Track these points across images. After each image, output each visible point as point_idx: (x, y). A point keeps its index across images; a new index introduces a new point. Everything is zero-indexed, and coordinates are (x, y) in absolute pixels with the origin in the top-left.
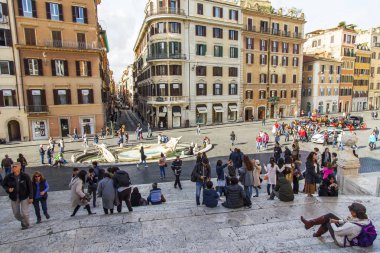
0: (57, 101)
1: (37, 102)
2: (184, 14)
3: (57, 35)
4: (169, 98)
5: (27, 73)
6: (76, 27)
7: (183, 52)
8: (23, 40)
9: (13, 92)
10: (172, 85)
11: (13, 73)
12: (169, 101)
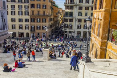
0: (37, 28)
1: (33, 29)
2: (75, 4)
3: (39, 12)
4: (68, 29)
5: (31, 22)
6: (43, 10)
7: (74, 15)
8: (31, 14)
9: (28, 26)
10: (69, 25)
11: (28, 22)
12: (68, 30)
